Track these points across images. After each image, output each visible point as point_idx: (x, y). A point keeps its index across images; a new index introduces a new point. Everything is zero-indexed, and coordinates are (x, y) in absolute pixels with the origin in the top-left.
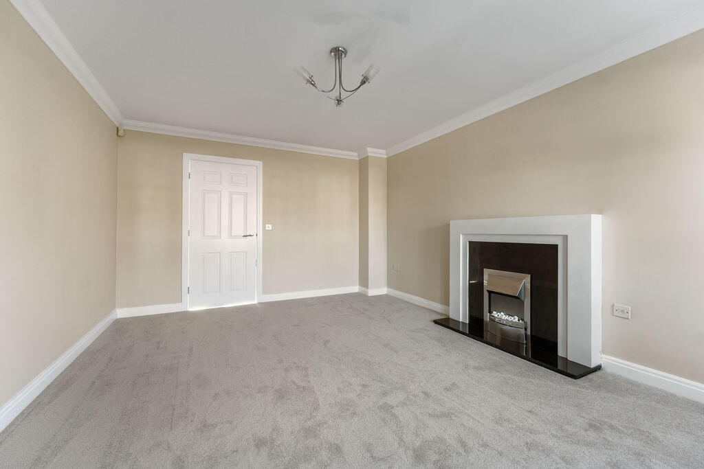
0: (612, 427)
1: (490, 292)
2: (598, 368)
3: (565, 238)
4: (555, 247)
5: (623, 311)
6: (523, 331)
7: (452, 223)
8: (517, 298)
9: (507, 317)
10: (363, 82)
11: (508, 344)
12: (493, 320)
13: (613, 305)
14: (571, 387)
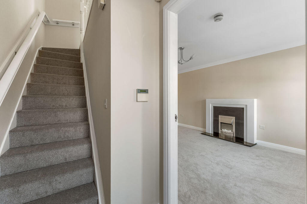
0: (262, 156)
1: (221, 123)
2: (256, 144)
3: (246, 106)
4: (243, 108)
5: (263, 127)
6: (233, 135)
7: (207, 100)
8: (231, 124)
9: (227, 131)
10: (190, 59)
11: (227, 139)
12: (222, 132)
13: (260, 126)
14: (249, 149)
